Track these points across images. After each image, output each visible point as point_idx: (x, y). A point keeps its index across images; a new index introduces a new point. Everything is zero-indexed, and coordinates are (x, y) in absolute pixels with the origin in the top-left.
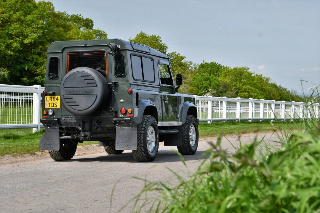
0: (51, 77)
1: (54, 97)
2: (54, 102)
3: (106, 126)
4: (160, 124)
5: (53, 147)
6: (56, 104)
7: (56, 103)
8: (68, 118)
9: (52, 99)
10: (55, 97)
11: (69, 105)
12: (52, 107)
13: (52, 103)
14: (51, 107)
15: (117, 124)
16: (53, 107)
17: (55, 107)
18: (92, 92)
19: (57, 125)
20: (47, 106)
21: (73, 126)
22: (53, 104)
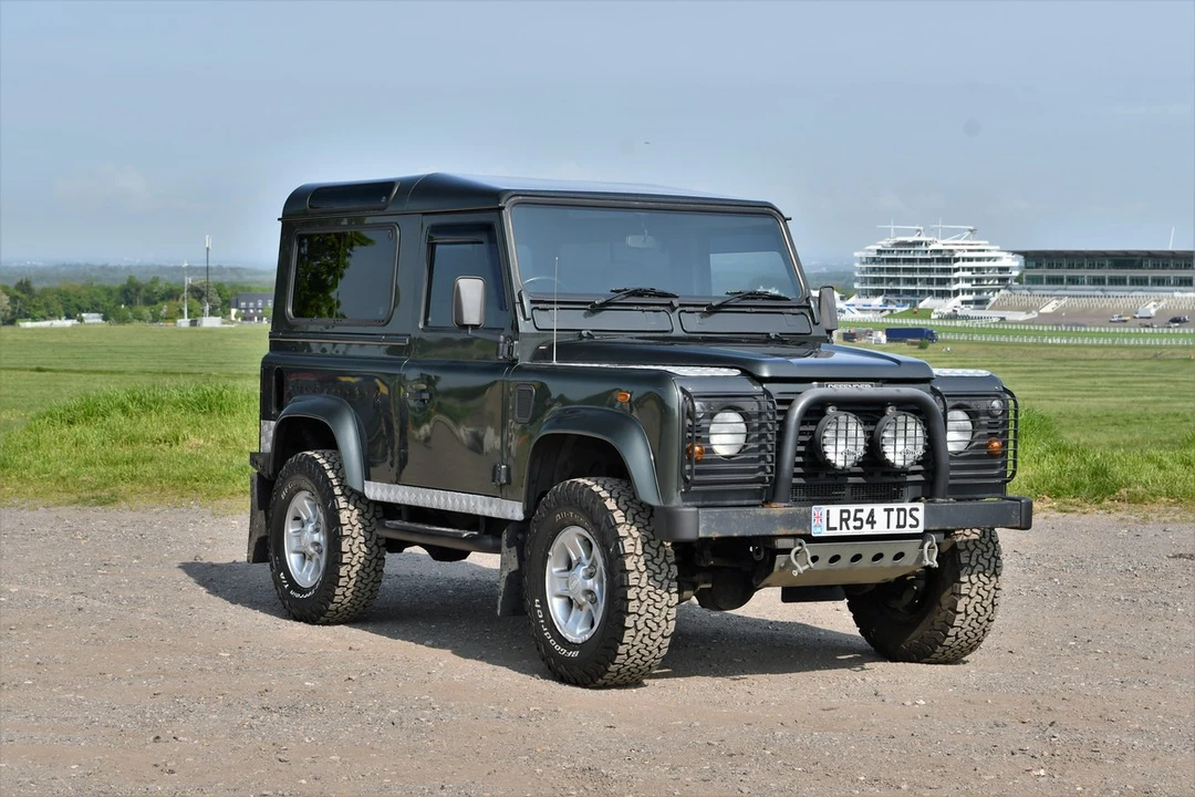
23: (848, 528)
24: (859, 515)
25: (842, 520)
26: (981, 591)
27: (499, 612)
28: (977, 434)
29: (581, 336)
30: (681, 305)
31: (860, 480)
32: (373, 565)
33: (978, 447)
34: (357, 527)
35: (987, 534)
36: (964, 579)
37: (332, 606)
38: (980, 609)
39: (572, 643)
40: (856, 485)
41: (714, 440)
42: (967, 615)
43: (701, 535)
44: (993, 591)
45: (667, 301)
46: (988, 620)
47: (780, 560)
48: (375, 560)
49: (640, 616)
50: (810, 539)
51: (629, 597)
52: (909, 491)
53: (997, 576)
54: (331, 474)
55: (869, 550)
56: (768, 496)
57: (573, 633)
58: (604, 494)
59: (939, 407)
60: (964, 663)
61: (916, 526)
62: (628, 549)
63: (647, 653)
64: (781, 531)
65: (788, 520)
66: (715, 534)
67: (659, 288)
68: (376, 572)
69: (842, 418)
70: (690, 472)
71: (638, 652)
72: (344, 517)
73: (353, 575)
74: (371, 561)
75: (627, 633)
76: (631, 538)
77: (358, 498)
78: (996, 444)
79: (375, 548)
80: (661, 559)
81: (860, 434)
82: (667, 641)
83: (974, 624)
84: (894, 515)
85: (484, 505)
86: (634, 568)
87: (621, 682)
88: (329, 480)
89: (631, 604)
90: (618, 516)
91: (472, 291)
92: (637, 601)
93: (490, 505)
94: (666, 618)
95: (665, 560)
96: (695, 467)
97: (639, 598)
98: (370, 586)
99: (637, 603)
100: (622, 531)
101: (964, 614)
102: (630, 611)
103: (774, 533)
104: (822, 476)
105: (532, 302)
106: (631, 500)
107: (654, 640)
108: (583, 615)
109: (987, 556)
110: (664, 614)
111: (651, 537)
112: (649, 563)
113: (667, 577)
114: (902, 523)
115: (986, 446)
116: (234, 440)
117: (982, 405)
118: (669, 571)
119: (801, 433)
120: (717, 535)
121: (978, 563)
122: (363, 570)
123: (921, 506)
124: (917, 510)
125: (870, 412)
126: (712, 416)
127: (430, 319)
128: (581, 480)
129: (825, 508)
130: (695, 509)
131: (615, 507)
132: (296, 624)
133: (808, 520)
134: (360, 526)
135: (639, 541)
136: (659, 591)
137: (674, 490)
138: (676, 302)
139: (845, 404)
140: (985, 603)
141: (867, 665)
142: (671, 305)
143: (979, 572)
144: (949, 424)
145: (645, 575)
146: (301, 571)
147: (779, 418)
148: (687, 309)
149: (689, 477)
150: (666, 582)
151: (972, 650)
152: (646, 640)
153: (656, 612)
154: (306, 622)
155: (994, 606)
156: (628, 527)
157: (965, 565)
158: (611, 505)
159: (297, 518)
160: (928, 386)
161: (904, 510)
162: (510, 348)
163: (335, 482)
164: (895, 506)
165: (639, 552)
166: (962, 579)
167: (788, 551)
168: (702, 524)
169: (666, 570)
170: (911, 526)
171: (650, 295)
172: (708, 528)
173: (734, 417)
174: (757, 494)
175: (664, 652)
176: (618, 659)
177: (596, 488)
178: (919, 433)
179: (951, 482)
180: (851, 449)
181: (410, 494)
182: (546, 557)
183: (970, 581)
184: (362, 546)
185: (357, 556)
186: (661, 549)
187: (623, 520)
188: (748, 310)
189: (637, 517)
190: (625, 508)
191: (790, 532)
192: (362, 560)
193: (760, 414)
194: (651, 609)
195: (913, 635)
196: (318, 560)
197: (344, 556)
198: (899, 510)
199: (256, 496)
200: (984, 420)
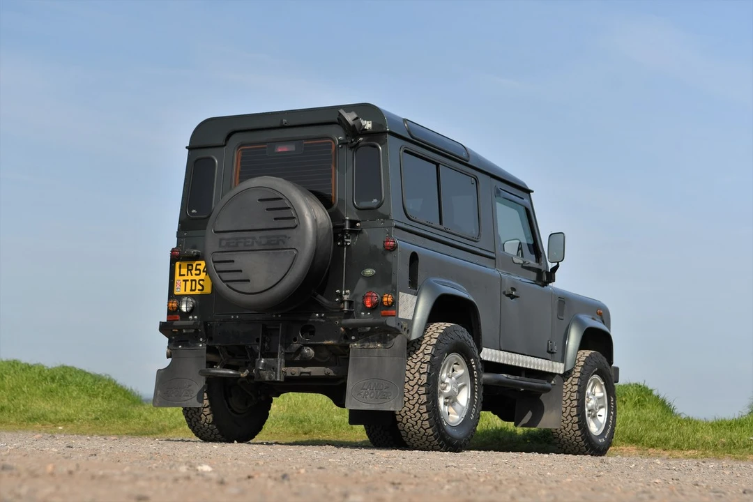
0: (194, 211)
1: (197, 265)
2: (197, 278)
3: (326, 342)
4: (488, 354)
5: (186, 398)
6: (201, 282)
7: (203, 280)
8: (230, 320)
9: (192, 269)
10: (200, 264)
11: (224, 279)
12: (191, 290)
13: (192, 281)
14: (188, 292)
15: (353, 338)
16: (195, 290)
17: (199, 290)
18: (284, 243)
19: (201, 340)
20: (179, 290)
21: (242, 343)
22: (194, 282)
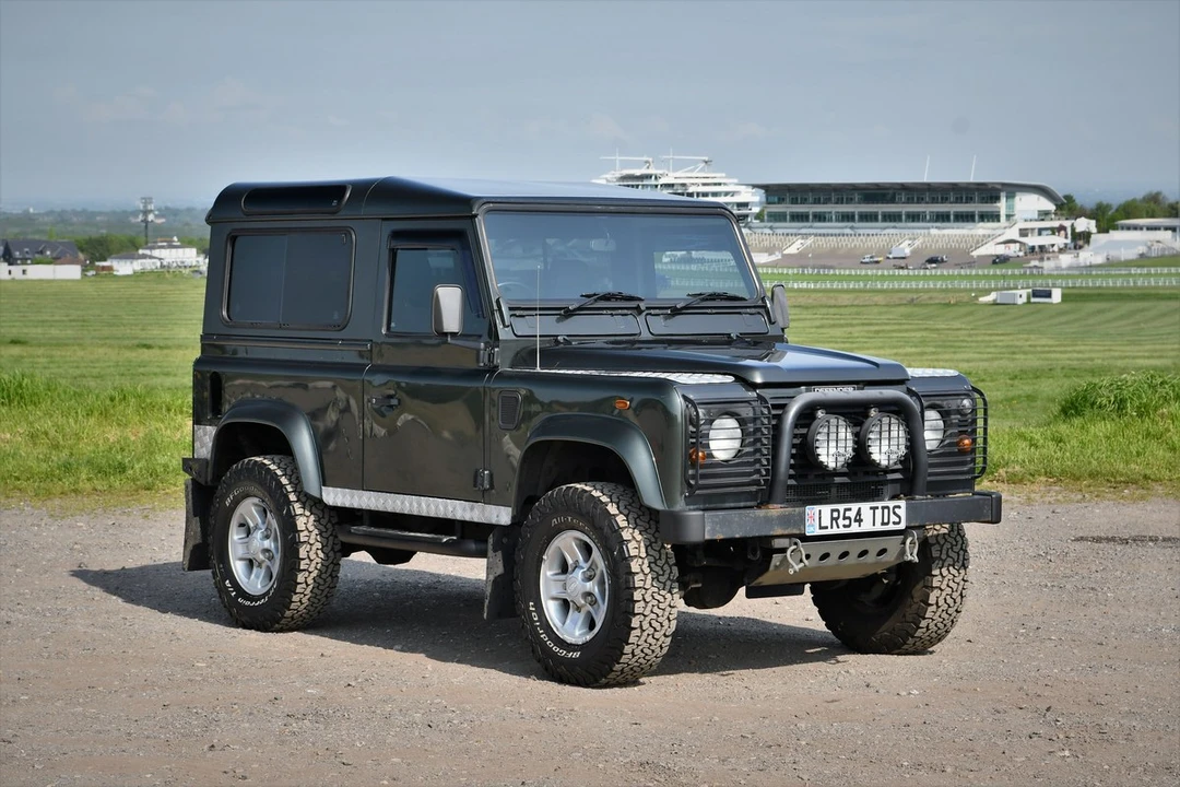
23: (838, 527)
24: (848, 514)
25: (832, 519)
26: (951, 584)
27: (485, 615)
28: (949, 432)
29: (557, 342)
30: (648, 308)
31: (845, 480)
32: (330, 570)
33: (950, 445)
34: (314, 533)
35: (956, 528)
36: (935, 572)
37: (288, 613)
38: (950, 601)
39: (571, 644)
40: (842, 485)
41: (713, 445)
42: (938, 607)
43: (707, 537)
44: (962, 583)
45: (633, 304)
46: (957, 611)
47: (776, 559)
48: (332, 566)
49: (645, 616)
50: (805, 538)
51: (635, 599)
52: (888, 489)
53: (965, 568)
54: (284, 481)
55: (855, 547)
56: (764, 498)
57: (572, 635)
58: (605, 499)
59: (917, 407)
60: (931, 653)
61: (899, 523)
62: (633, 552)
63: (649, 652)
64: (779, 532)
65: (784, 520)
66: (720, 536)
67: (626, 292)
68: (333, 578)
69: (833, 421)
70: (693, 477)
71: (642, 651)
72: (301, 523)
73: (310, 581)
74: (327, 567)
75: (634, 633)
76: (634, 542)
77: (315, 504)
78: (966, 442)
79: (331, 554)
80: (663, 561)
81: (849, 436)
82: (669, 639)
83: (944, 615)
84: (879, 512)
85: (464, 510)
86: (639, 570)
87: (622, 681)
88: (283, 486)
89: (637, 605)
90: (621, 520)
91: (450, 299)
92: (642, 602)
93: (472, 509)
94: (668, 618)
95: (667, 562)
96: (700, 471)
97: (644, 599)
98: (325, 593)
99: (642, 604)
100: (626, 535)
101: (935, 606)
102: (636, 612)
103: (772, 533)
104: (811, 477)
105: (510, 309)
106: (630, 505)
107: (657, 640)
108: (581, 617)
109: (956, 549)
110: (667, 614)
111: (653, 540)
112: (653, 565)
113: (669, 578)
114: (886, 521)
115: (957, 444)
116: (46, 434)
117: (952, 404)
118: (671, 572)
119: (795, 436)
120: (722, 537)
121: (948, 556)
122: (319, 576)
123: (902, 503)
124: (899, 507)
125: (856, 414)
126: (711, 422)
127: (393, 325)
128: (578, 486)
129: (817, 508)
130: (701, 513)
131: (617, 512)
132: (248, 632)
133: (802, 520)
134: (316, 532)
135: (642, 544)
136: (662, 592)
137: (678, 494)
138: (643, 306)
139: (834, 408)
140: (955, 595)
141: (840, 658)
142: (638, 308)
143: (949, 565)
144: (926, 423)
145: (650, 576)
146: (249, 577)
147: (774, 422)
148: (652, 312)
149: (692, 482)
150: (669, 583)
151: (940, 640)
152: (650, 640)
153: (660, 612)
154: (257, 630)
155: (962, 597)
156: (631, 530)
157: (936, 558)
158: (612, 509)
159: (241, 525)
160: (904, 387)
161: (888, 508)
162: (491, 356)
163: (289, 488)
164: (880, 504)
165: (643, 555)
166: (933, 573)
167: (783, 550)
168: (706, 526)
169: (668, 572)
170: (894, 523)
171: (617, 299)
172: (713, 530)
173: (731, 423)
174: (752, 496)
175: (665, 650)
176: (624, 659)
177: (596, 494)
178: (902, 433)
179: (929, 478)
180: (842, 451)
181: (377, 500)
182: (540, 561)
183: (941, 574)
184: (320, 552)
185: (314, 562)
186: (663, 551)
187: (625, 523)
188: (709, 311)
189: (638, 520)
190: (626, 512)
191: (786, 532)
192: (319, 566)
193: (754, 420)
194: (656, 610)
195: (884, 627)
196: (268, 568)
197: (302, 562)
198: (883, 508)
199: (190, 502)
200: (955, 418)
